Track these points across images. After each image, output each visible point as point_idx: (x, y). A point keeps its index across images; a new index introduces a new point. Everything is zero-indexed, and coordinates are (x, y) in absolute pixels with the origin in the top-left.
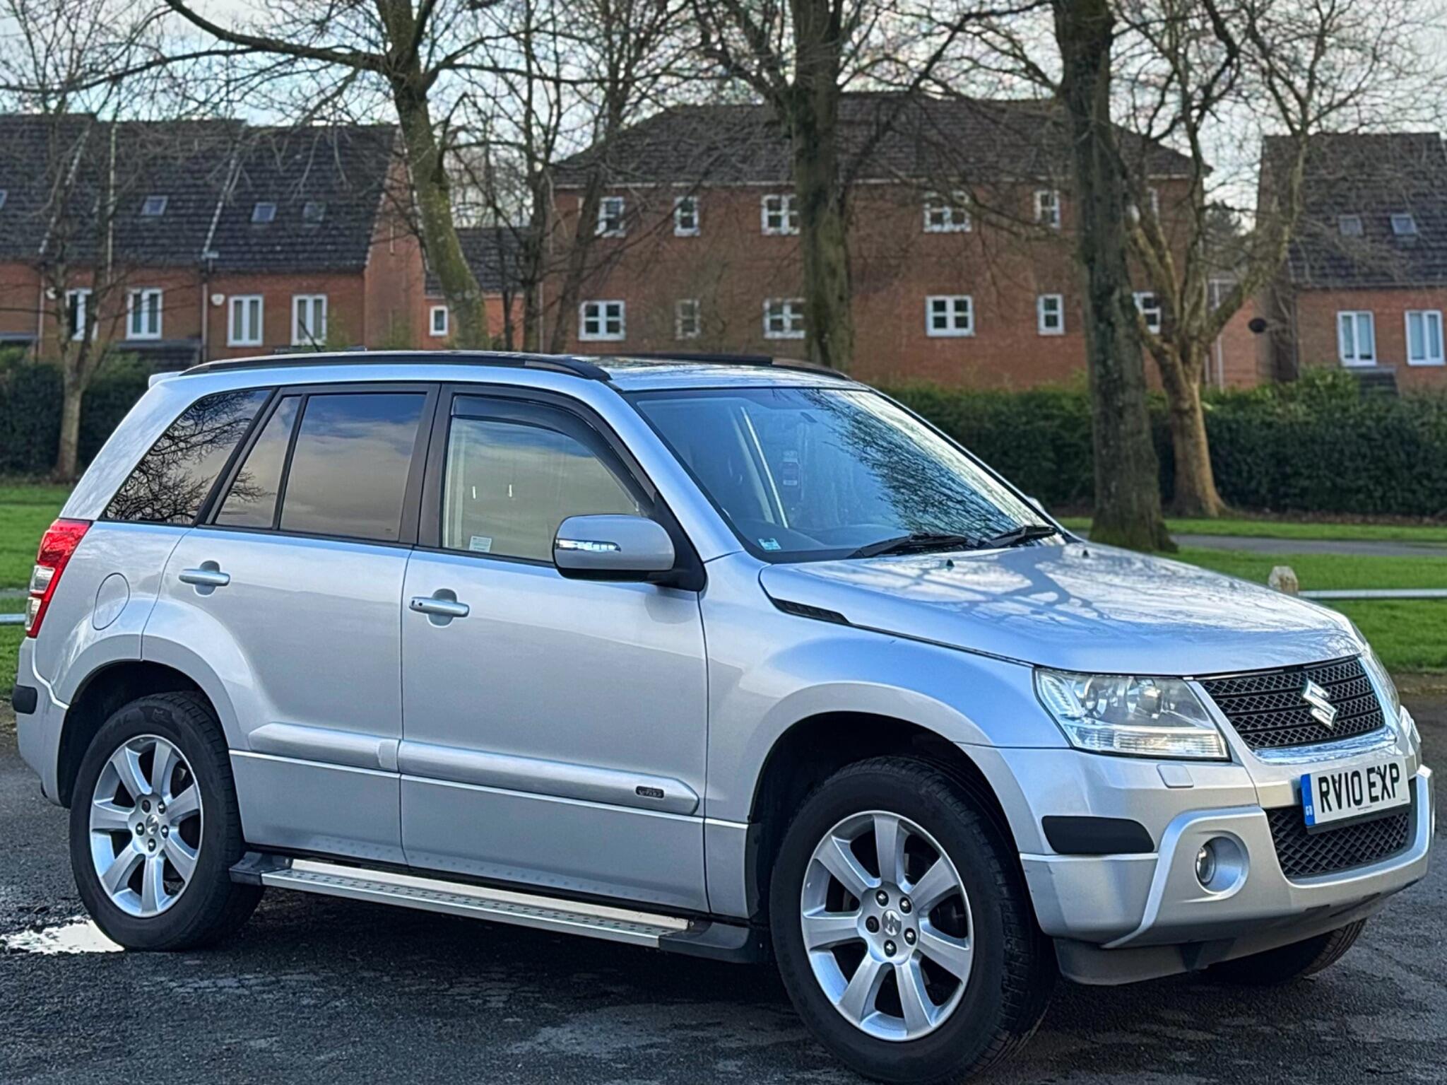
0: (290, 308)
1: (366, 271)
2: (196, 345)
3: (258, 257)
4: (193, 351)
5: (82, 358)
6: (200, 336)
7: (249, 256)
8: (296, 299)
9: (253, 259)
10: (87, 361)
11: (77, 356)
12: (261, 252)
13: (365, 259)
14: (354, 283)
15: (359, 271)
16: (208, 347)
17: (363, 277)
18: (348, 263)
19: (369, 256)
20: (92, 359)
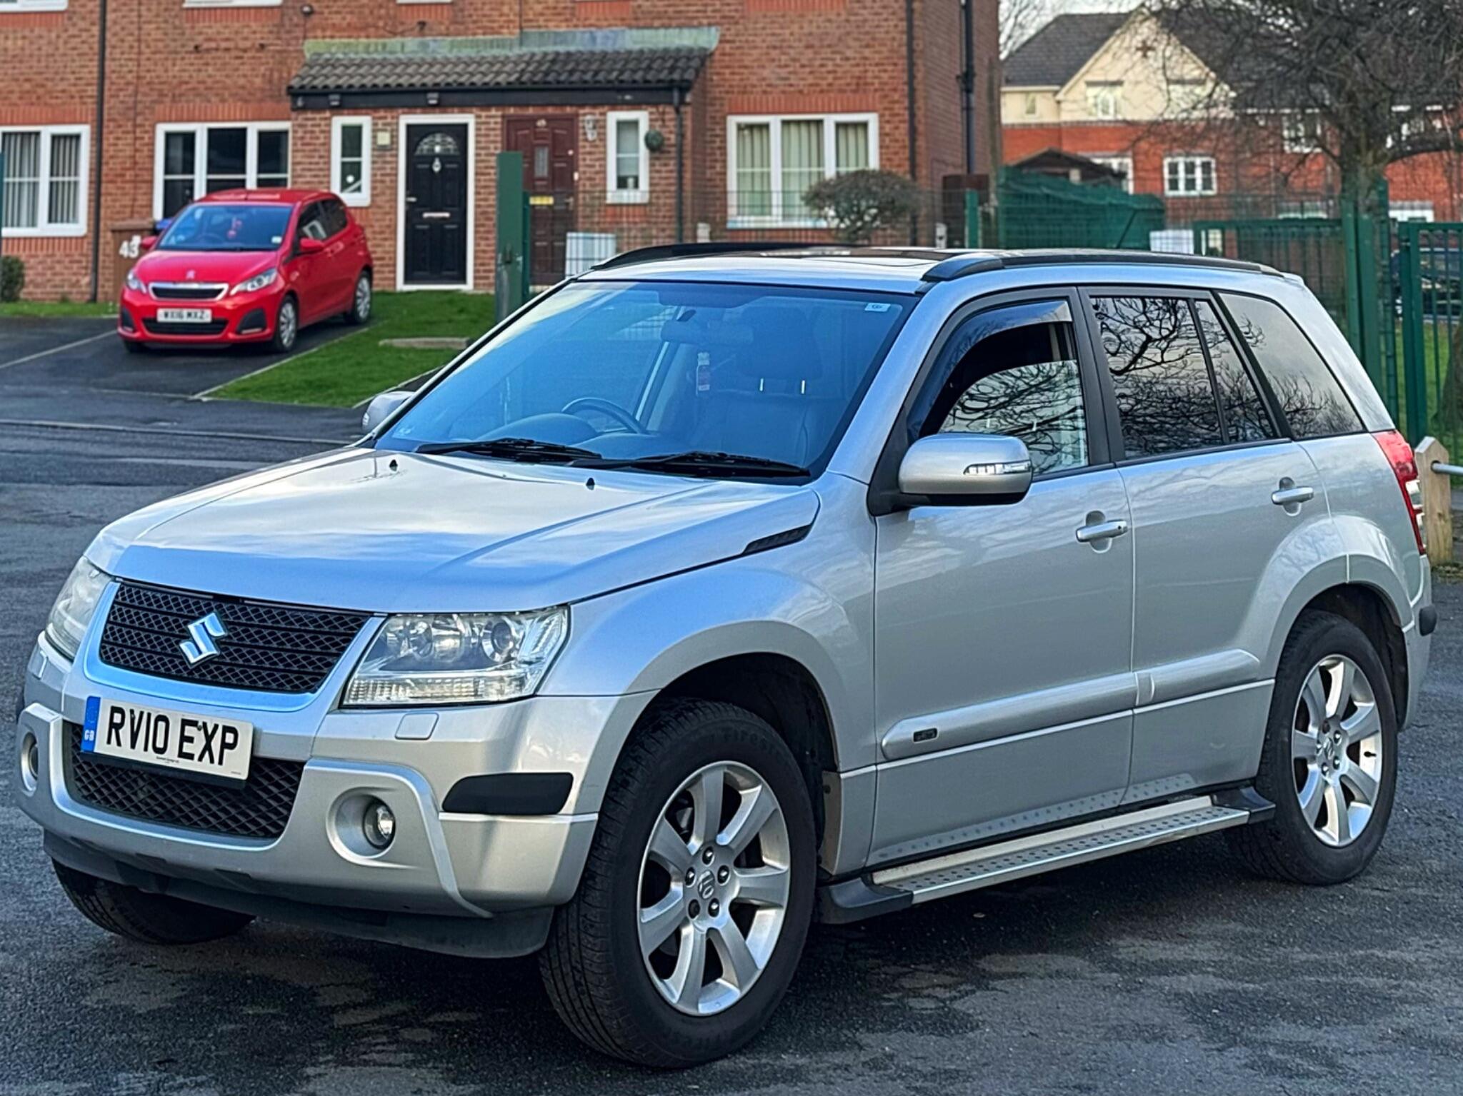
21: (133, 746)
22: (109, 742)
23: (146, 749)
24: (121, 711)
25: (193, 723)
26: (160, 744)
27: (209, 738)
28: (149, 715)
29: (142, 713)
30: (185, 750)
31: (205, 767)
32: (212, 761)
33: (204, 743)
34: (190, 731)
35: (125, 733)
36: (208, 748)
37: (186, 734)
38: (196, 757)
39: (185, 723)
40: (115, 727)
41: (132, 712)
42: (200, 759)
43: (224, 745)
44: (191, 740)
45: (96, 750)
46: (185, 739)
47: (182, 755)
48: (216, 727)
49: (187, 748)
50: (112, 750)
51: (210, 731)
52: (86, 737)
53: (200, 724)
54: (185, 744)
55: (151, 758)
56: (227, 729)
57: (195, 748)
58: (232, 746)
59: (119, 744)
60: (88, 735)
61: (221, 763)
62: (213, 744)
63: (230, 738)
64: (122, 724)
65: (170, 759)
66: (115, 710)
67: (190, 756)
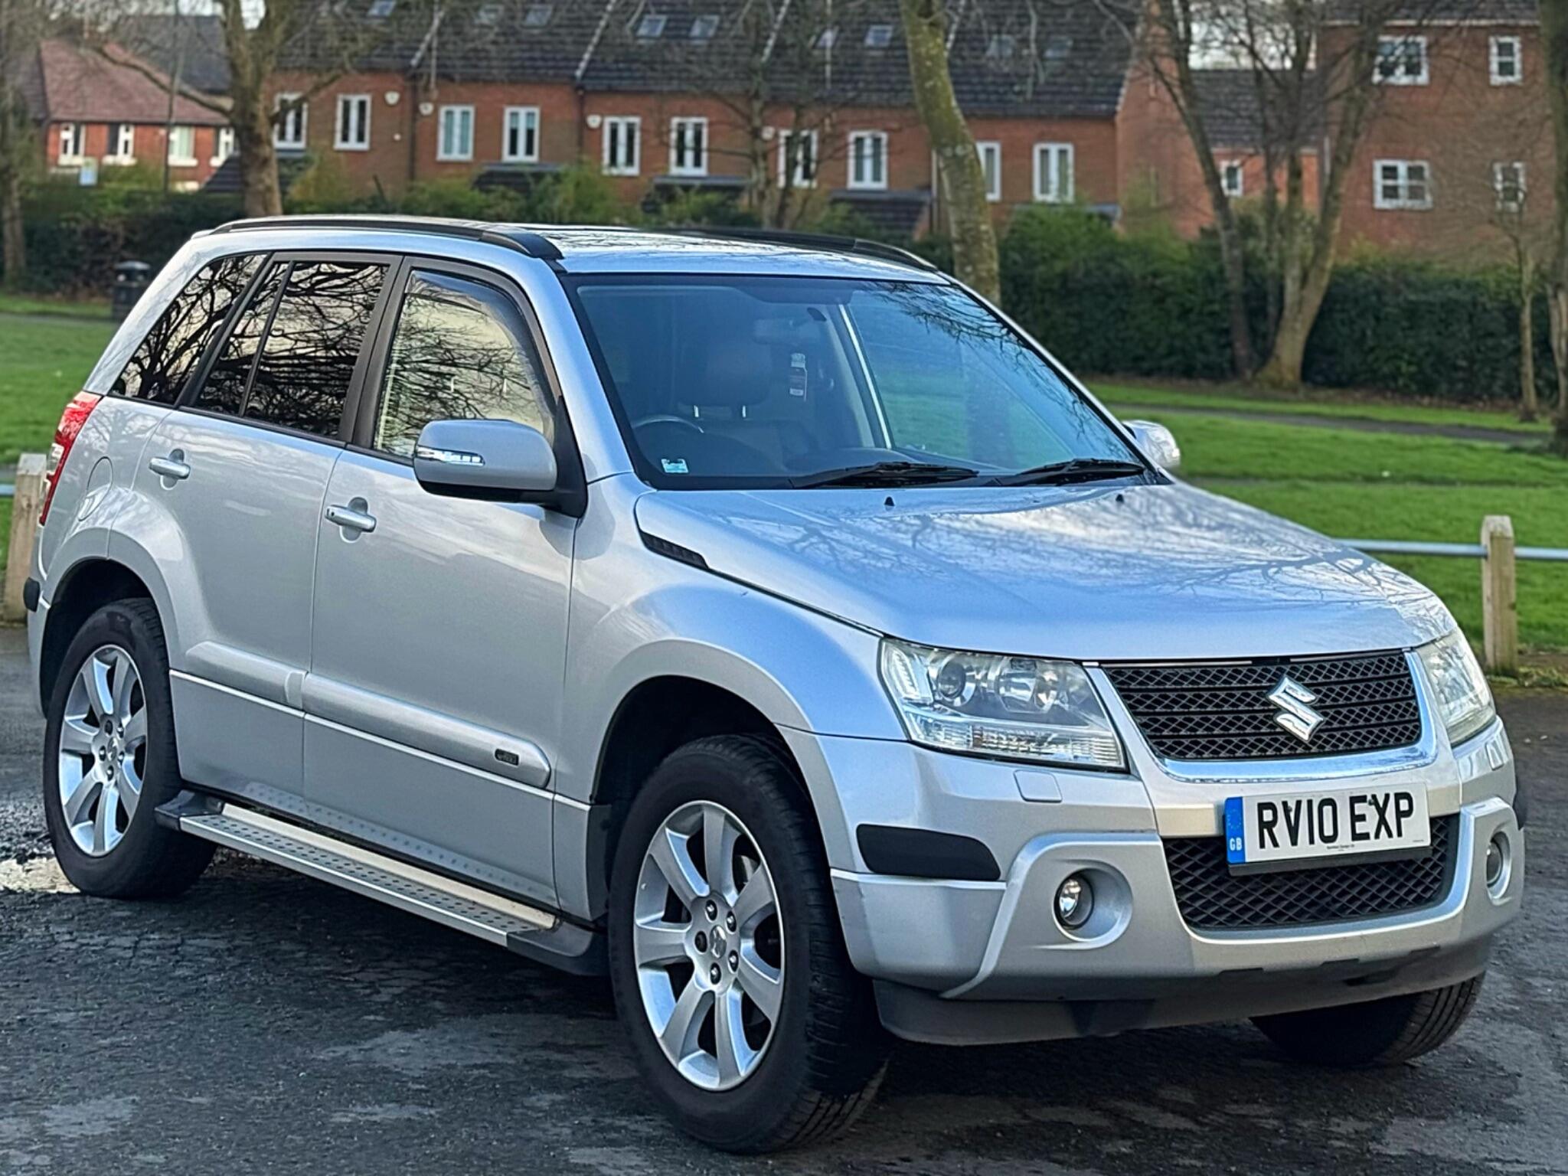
0: (1030, 157)
1: (1118, 118)
2: (925, 197)
3: (993, 97)
4: (921, 204)
5: (783, 207)
6: (929, 187)
7: (982, 97)
8: (1037, 150)
9: (988, 101)
10: (788, 211)
11: (776, 206)
12: (996, 92)
13: (1116, 103)
14: (1104, 130)
15: (1109, 118)
16: (939, 201)
17: (1113, 125)
18: (1096, 107)
19: (1121, 100)
20: (794, 210)
21: (1294, 842)
22: (1262, 845)
23: (1312, 841)
24: (1271, 806)
25: (1363, 799)
26: (1328, 831)
27: (1382, 811)
28: (1310, 802)
29: (1299, 803)
30: (1358, 831)
31: (1384, 843)
32: (1390, 835)
33: (1377, 817)
34: (1359, 808)
35: (1281, 830)
36: (1382, 821)
37: (1357, 813)
38: (1372, 836)
39: (1354, 800)
40: (1266, 826)
41: (1285, 804)
42: (1377, 836)
43: (1400, 814)
44: (1362, 818)
45: (1248, 860)
46: (1356, 818)
47: (1356, 837)
48: (1387, 796)
49: (1360, 828)
50: (1270, 854)
51: (1381, 804)
52: (1232, 848)
53: (1369, 798)
54: (1357, 824)
55: (1321, 849)
56: (1399, 796)
57: (1369, 826)
58: (1408, 813)
59: (1276, 845)
60: (1234, 845)
61: (1400, 834)
62: (1387, 816)
63: (1404, 805)
64: (1274, 822)
65: (1345, 845)
66: (1262, 807)
67: (1366, 836)
